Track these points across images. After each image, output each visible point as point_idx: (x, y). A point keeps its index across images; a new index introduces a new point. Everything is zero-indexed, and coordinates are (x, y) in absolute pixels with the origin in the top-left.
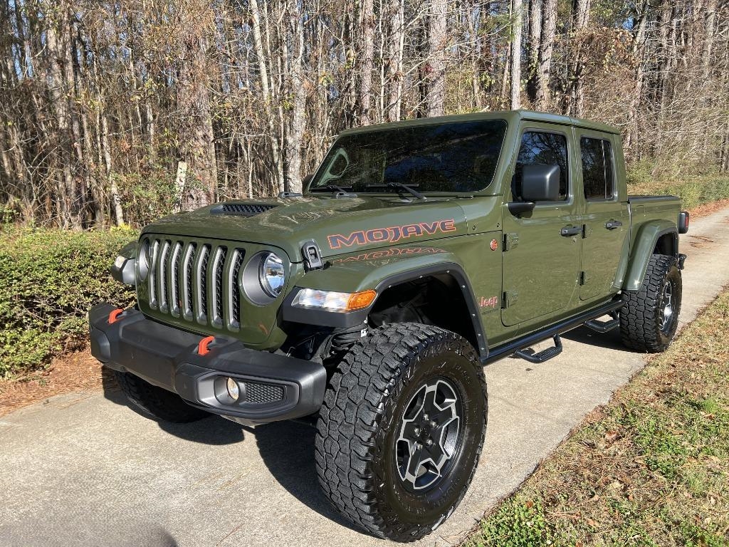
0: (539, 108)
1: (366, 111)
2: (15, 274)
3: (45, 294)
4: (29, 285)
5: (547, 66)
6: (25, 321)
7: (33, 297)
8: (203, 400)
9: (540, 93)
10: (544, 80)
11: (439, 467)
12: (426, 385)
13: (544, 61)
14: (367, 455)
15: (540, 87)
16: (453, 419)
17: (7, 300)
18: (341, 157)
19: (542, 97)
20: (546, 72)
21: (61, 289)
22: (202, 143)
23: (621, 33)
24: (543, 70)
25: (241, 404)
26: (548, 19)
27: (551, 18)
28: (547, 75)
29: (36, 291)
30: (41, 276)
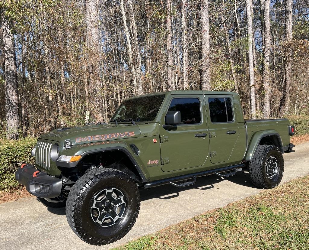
0: (265, 78)
1: (170, 86)
2: (10, 154)
3: (21, 161)
4: (15, 158)
5: (268, 59)
6: (13, 171)
7: (16, 162)
8: (31, 191)
9: (265, 71)
10: (267, 65)
11: (115, 220)
12: (106, 189)
13: (266, 57)
14: (74, 210)
15: (265, 69)
16: (122, 203)
17: (6, 163)
18: (123, 109)
19: (266, 73)
20: (267, 61)
21: (26, 159)
22: (98, 103)
23: (303, 42)
24: (266, 61)
25: (40, 192)
26: (266, 39)
27: (268, 38)
28: (268, 63)
29: (17, 160)
30: (19, 155)
